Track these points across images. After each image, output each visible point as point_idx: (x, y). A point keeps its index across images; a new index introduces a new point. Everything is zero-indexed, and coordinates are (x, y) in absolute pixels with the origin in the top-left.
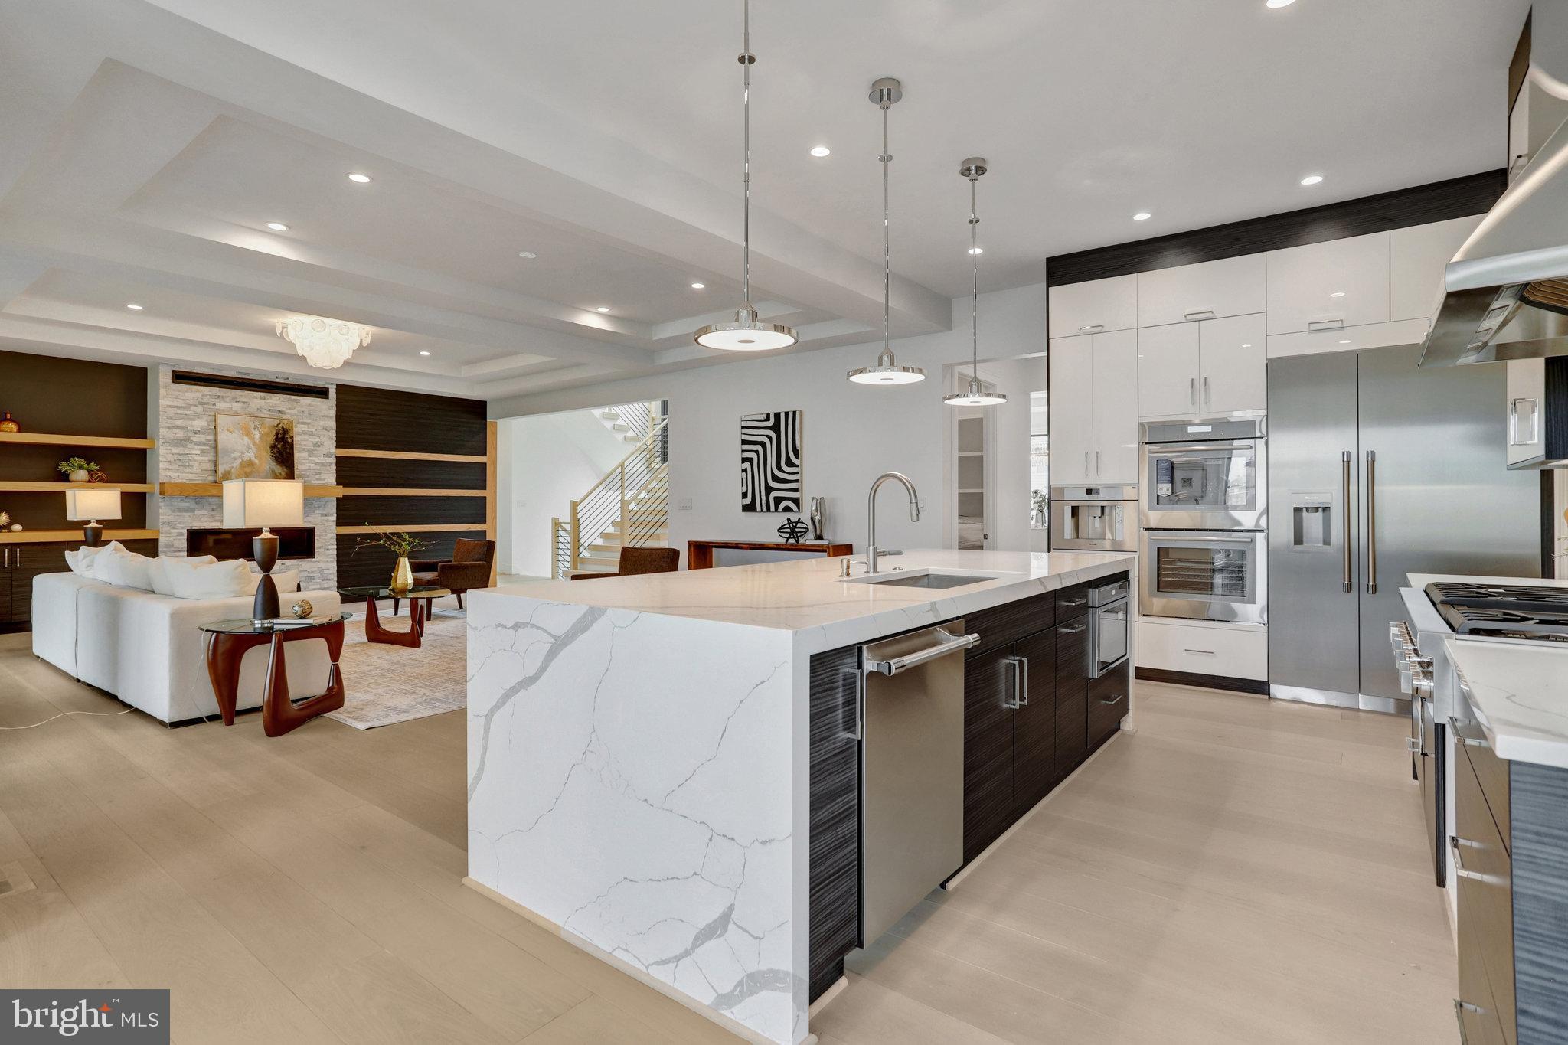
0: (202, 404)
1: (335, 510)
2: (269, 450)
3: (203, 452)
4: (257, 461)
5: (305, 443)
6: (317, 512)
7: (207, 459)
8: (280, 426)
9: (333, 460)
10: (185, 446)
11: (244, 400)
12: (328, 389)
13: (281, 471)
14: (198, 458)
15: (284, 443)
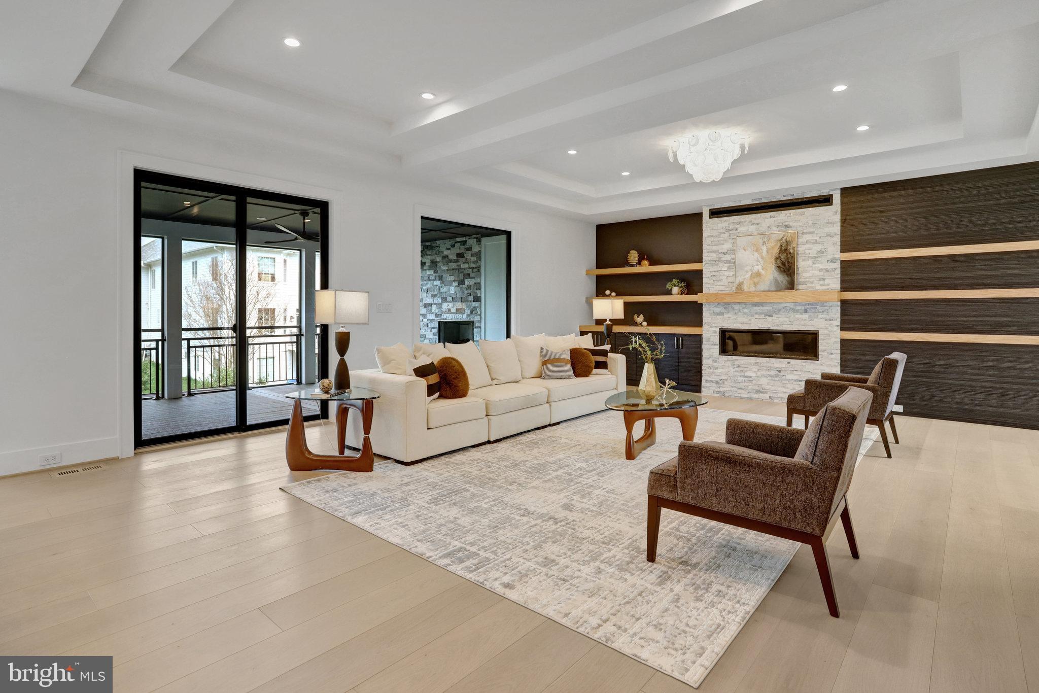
0: (729, 230)
1: (839, 315)
2: (774, 261)
3: (729, 268)
4: (763, 272)
5: (809, 251)
6: (820, 316)
7: (731, 274)
8: (784, 239)
9: (838, 265)
10: (718, 265)
11: (757, 221)
12: (832, 195)
13: (783, 279)
14: (727, 274)
15: (787, 254)
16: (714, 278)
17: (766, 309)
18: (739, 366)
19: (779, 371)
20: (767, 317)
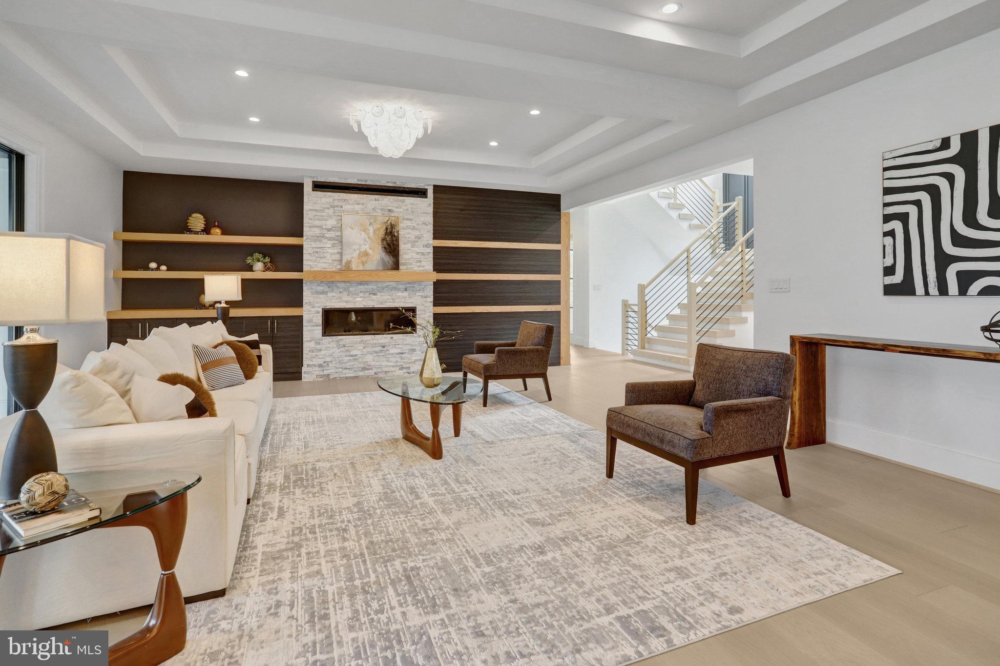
0: (333, 207)
1: (432, 293)
2: (380, 242)
3: (333, 246)
4: (371, 252)
5: (408, 236)
6: (418, 294)
7: (336, 251)
8: (389, 222)
9: (431, 250)
10: (321, 241)
12: (427, 189)
13: (389, 259)
14: (330, 251)
15: (392, 236)
16: (317, 255)
17: (370, 287)
18: (344, 346)
19: (384, 347)
20: (372, 296)
